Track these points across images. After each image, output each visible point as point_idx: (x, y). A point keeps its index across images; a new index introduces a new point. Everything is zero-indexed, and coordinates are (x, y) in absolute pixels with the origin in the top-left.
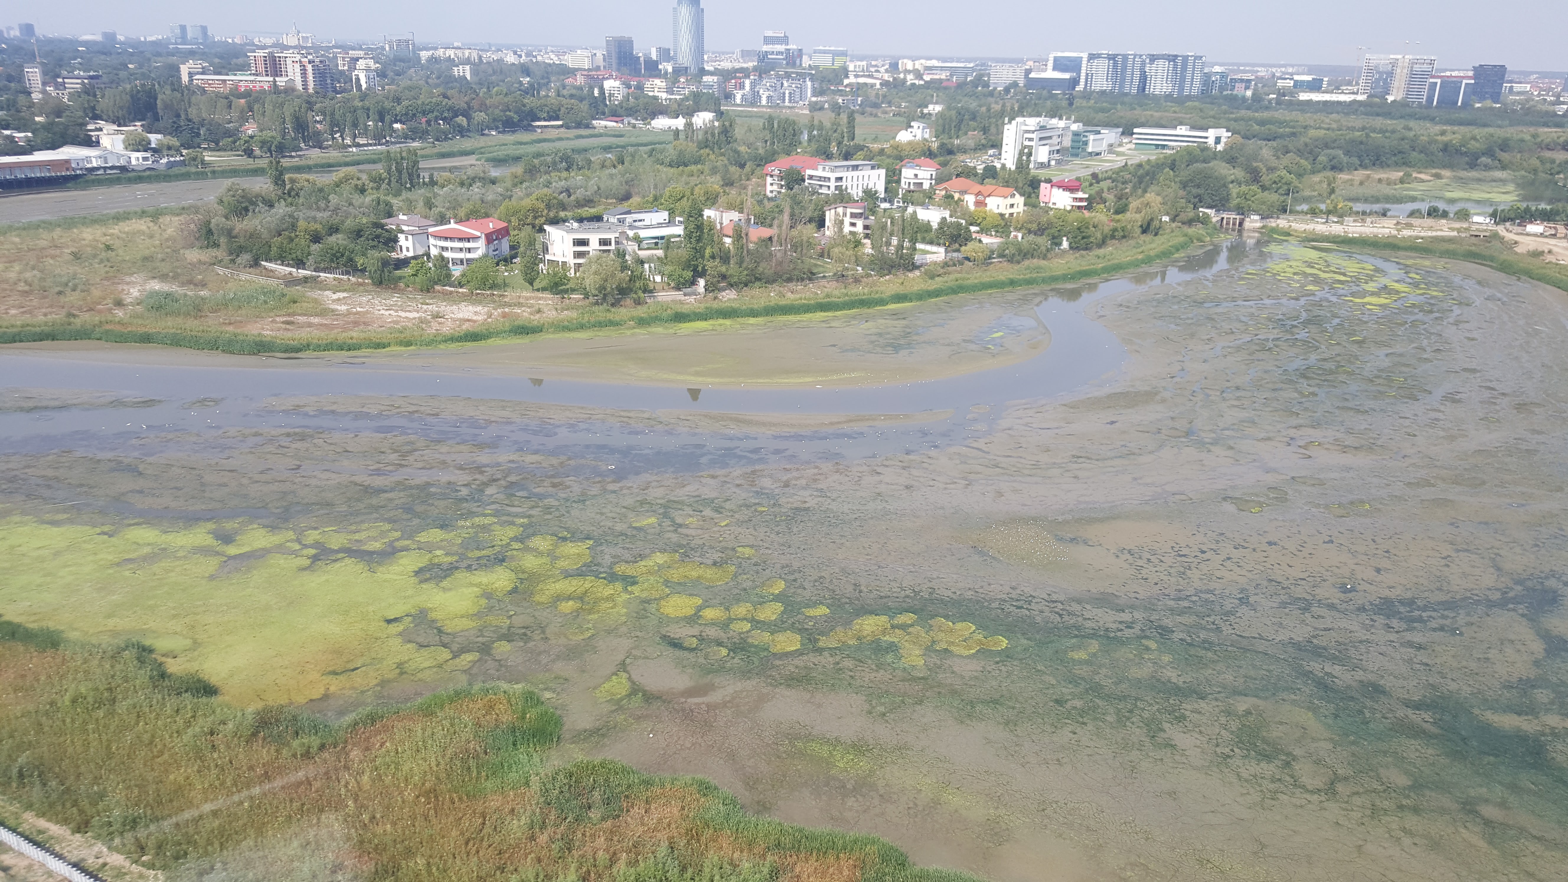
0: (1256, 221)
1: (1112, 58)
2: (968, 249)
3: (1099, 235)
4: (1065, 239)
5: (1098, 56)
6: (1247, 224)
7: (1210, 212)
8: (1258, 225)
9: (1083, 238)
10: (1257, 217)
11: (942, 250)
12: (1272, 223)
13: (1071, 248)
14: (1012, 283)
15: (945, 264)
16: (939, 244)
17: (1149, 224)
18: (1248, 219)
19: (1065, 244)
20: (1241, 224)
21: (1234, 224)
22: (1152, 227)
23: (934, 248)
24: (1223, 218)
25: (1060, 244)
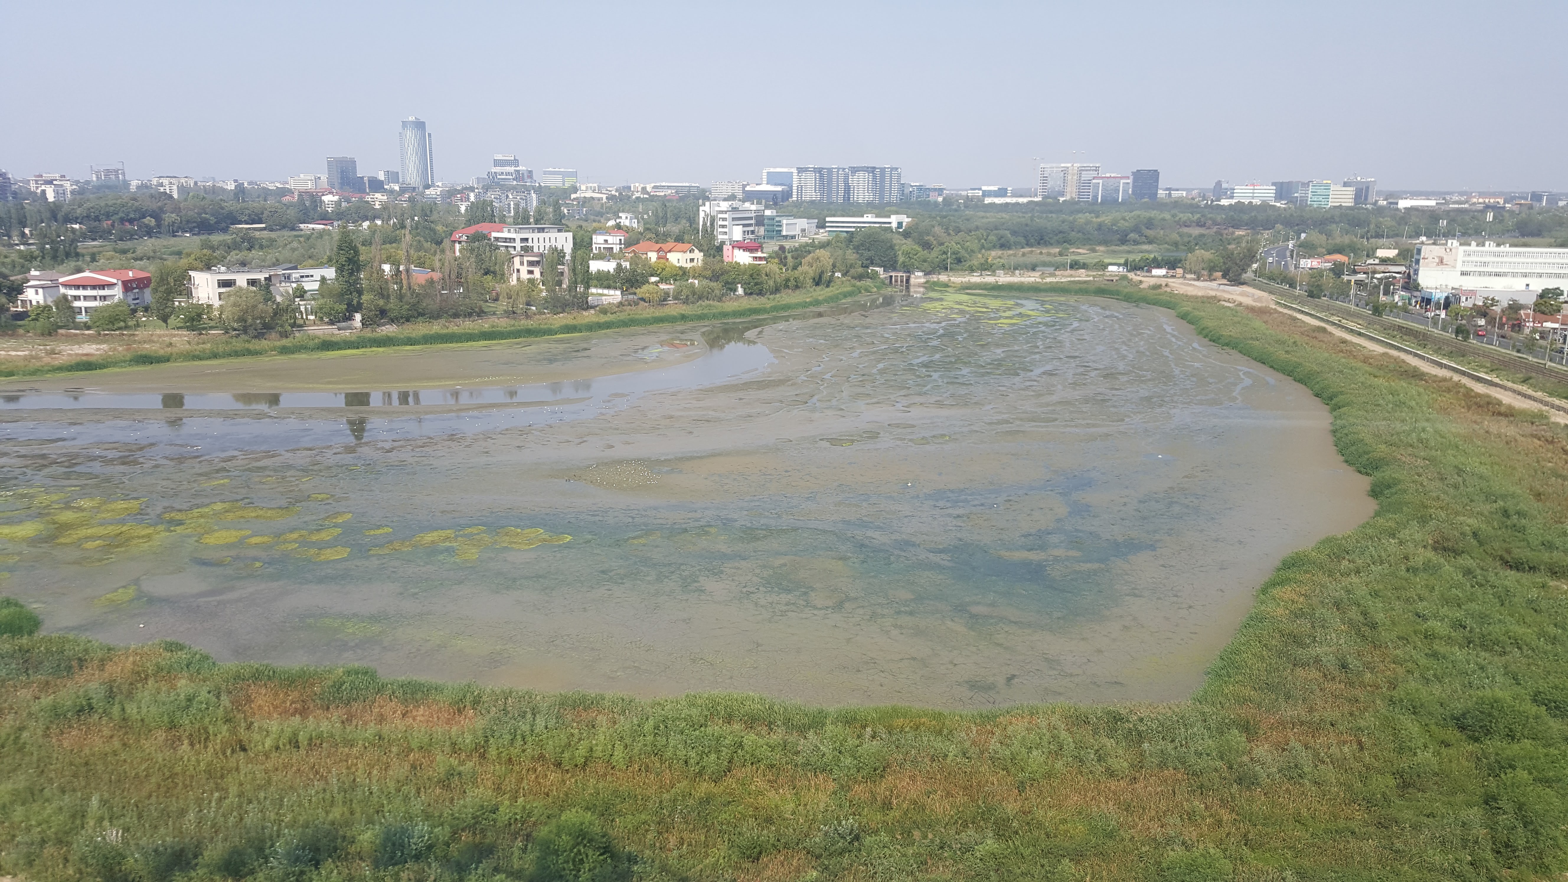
0: (920, 277)
2: (643, 291)
3: (771, 283)
4: (739, 286)
5: (806, 170)
6: (913, 281)
7: (880, 270)
8: (923, 280)
9: (756, 284)
10: (920, 274)
11: (618, 293)
12: (934, 278)
13: (746, 294)
14: (684, 318)
15: (621, 304)
16: (615, 288)
17: (820, 277)
18: (912, 276)
19: (740, 291)
20: (908, 281)
21: (902, 281)
22: (823, 280)
23: (612, 292)
24: (891, 277)
25: (735, 290)
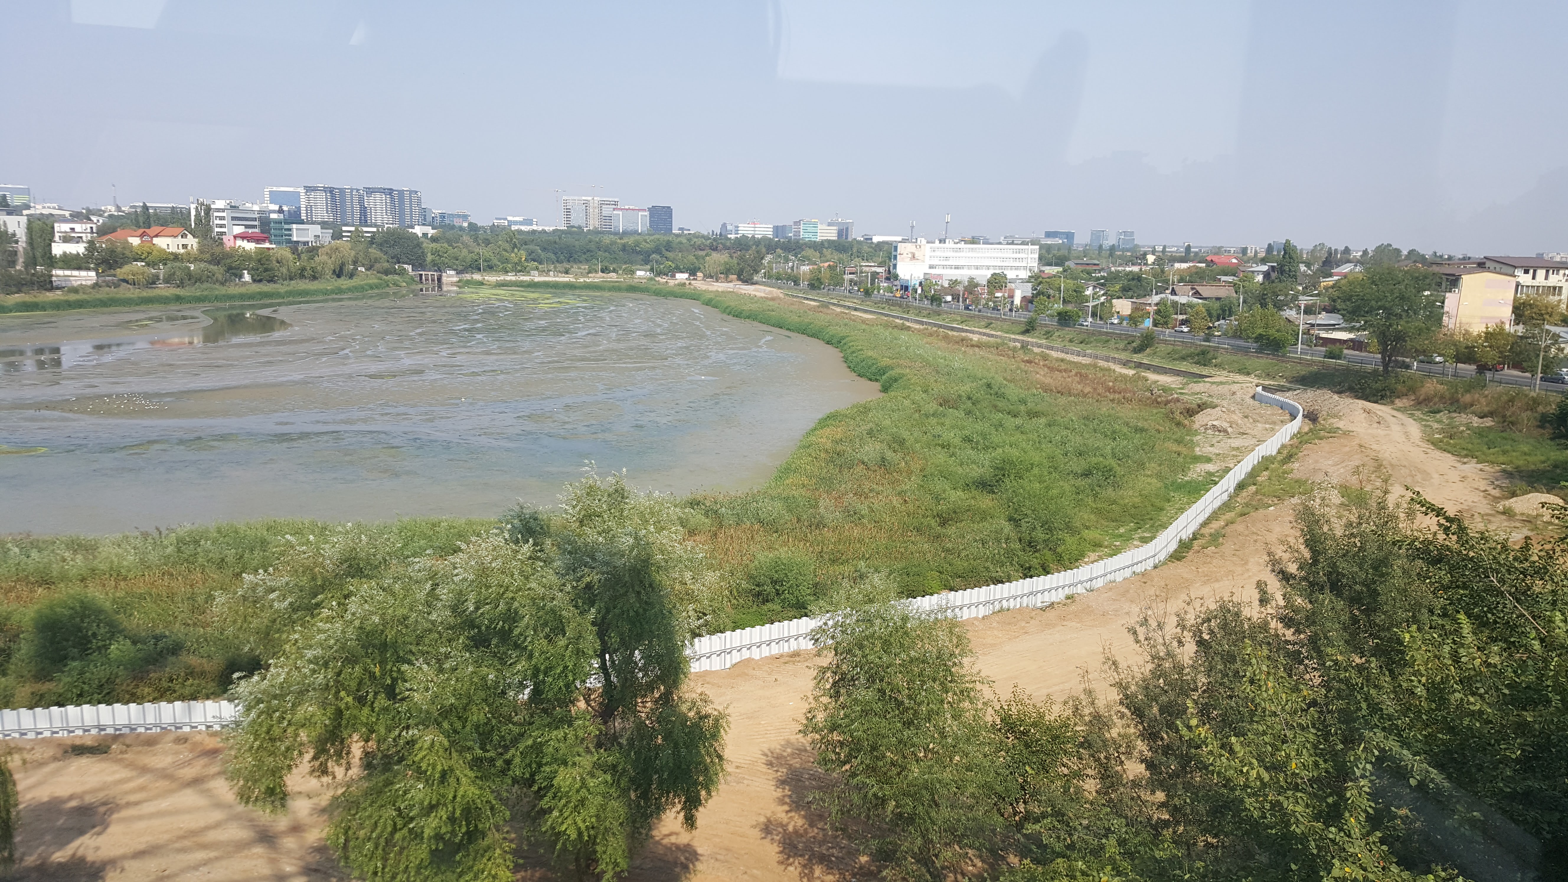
0: (452, 276)
1: (331, 190)
3: (284, 270)
4: (246, 272)
5: (315, 189)
6: (444, 279)
7: (409, 268)
8: (455, 279)
9: (266, 270)
10: (452, 272)
11: (93, 274)
12: (467, 277)
13: (254, 281)
14: (178, 299)
15: (96, 286)
19: (247, 277)
20: (439, 280)
21: (433, 280)
23: (83, 273)
24: (421, 275)
25: (241, 276)
